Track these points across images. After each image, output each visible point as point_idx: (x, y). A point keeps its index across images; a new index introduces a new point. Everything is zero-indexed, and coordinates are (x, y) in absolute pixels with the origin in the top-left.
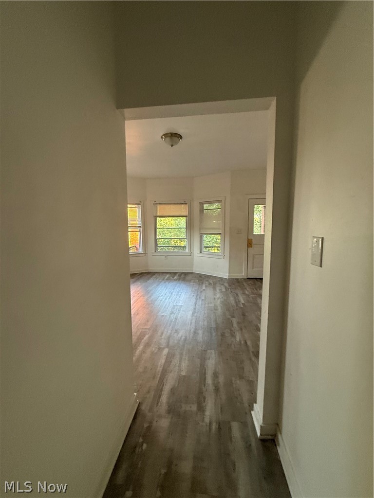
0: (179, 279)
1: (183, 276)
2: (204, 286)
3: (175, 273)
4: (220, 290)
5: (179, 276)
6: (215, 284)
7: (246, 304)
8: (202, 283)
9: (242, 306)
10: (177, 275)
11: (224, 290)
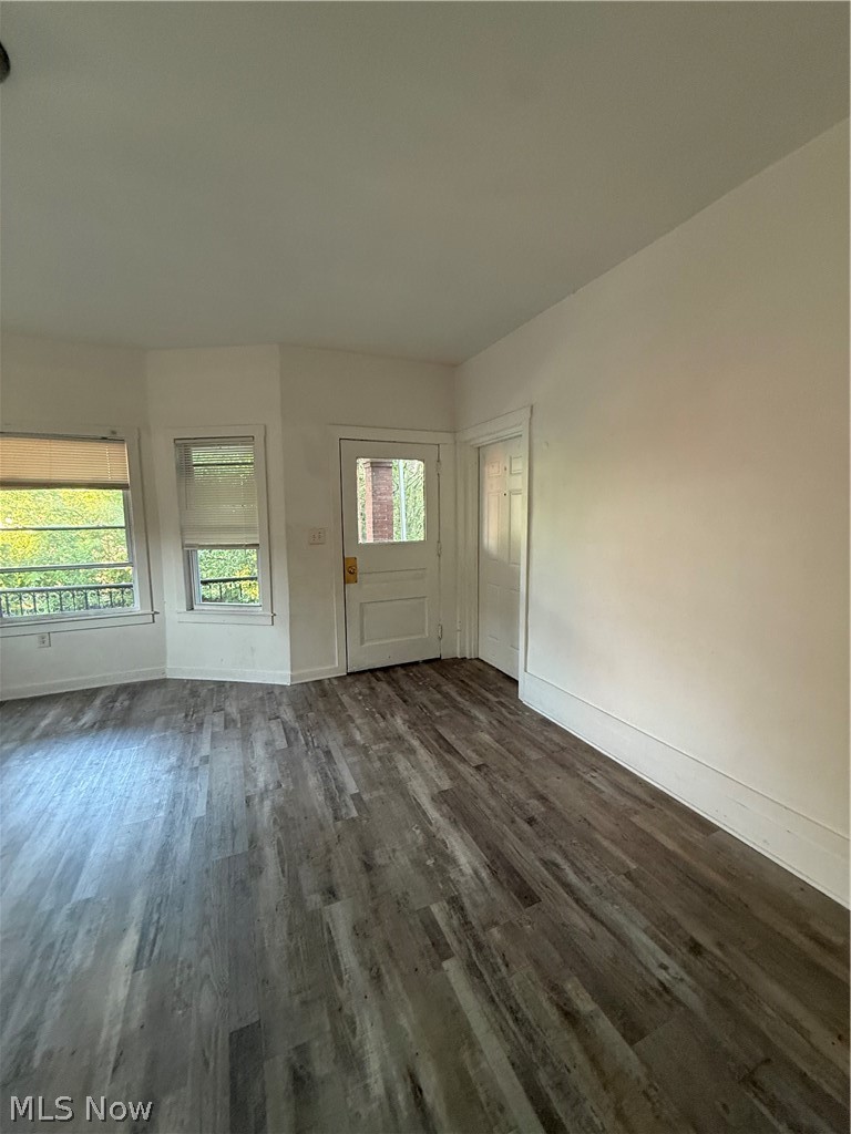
0: (100, 726)
1: (122, 702)
2: (206, 736)
3: (90, 694)
4: (268, 744)
5: (104, 705)
6: (247, 718)
7: (366, 797)
8: (200, 725)
9: (354, 813)
10: (98, 702)
11: (281, 743)
